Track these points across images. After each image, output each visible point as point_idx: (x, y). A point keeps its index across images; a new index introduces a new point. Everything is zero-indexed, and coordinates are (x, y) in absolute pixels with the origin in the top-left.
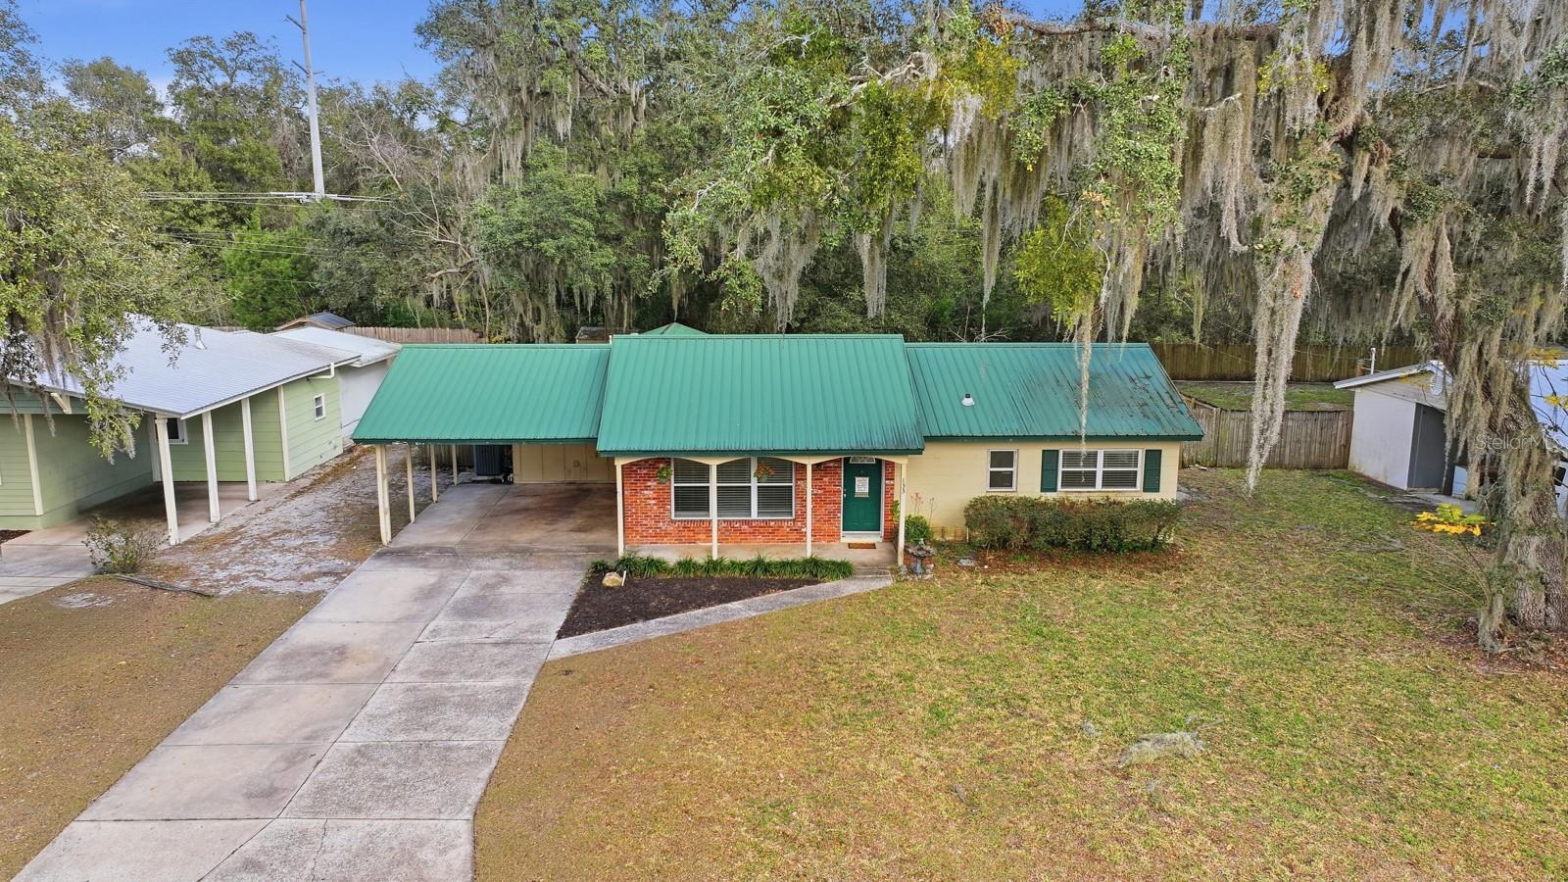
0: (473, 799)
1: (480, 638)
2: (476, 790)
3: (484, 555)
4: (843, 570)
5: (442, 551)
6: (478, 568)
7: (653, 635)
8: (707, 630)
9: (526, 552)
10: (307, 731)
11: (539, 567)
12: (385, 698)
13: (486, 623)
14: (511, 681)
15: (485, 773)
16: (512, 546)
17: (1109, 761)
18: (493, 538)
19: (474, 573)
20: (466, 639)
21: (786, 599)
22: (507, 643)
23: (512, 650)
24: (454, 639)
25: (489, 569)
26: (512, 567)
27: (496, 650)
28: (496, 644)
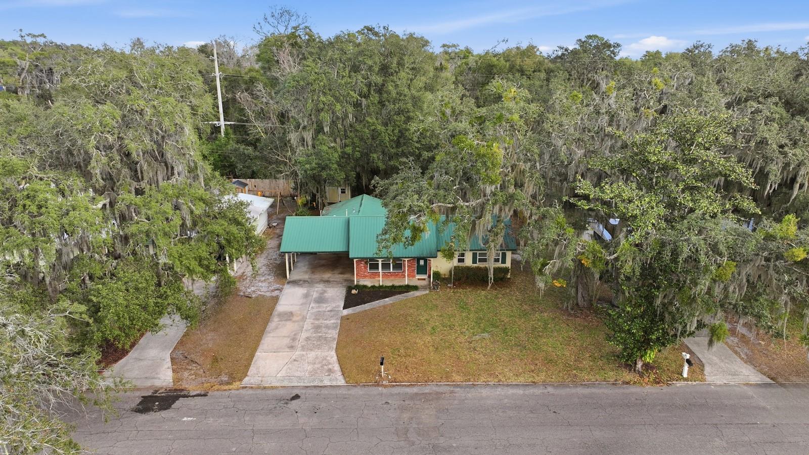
0: (335, 348)
1: (324, 309)
2: (335, 346)
3: (317, 283)
4: (415, 288)
5: (305, 281)
6: (317, 287)
7: (366, 309)
8: (380, 307)
9: (328, 281)
10: (293, 333)
11: (333, 287)
12: (308, 325)
13: (325, 305)
14: (335, 321)
15: (335, 342)
16: (324, 279)
17: (468, 340)
18: (317, 276)
19: (316, 289)
20: (320, 310)
21: (401, 297)
22: (331, 311)
23: (332, 313)
24: (318, 310)
25: (320, 287)
26: (326, 287)
27: (329, 313)
28: (328, 311)
